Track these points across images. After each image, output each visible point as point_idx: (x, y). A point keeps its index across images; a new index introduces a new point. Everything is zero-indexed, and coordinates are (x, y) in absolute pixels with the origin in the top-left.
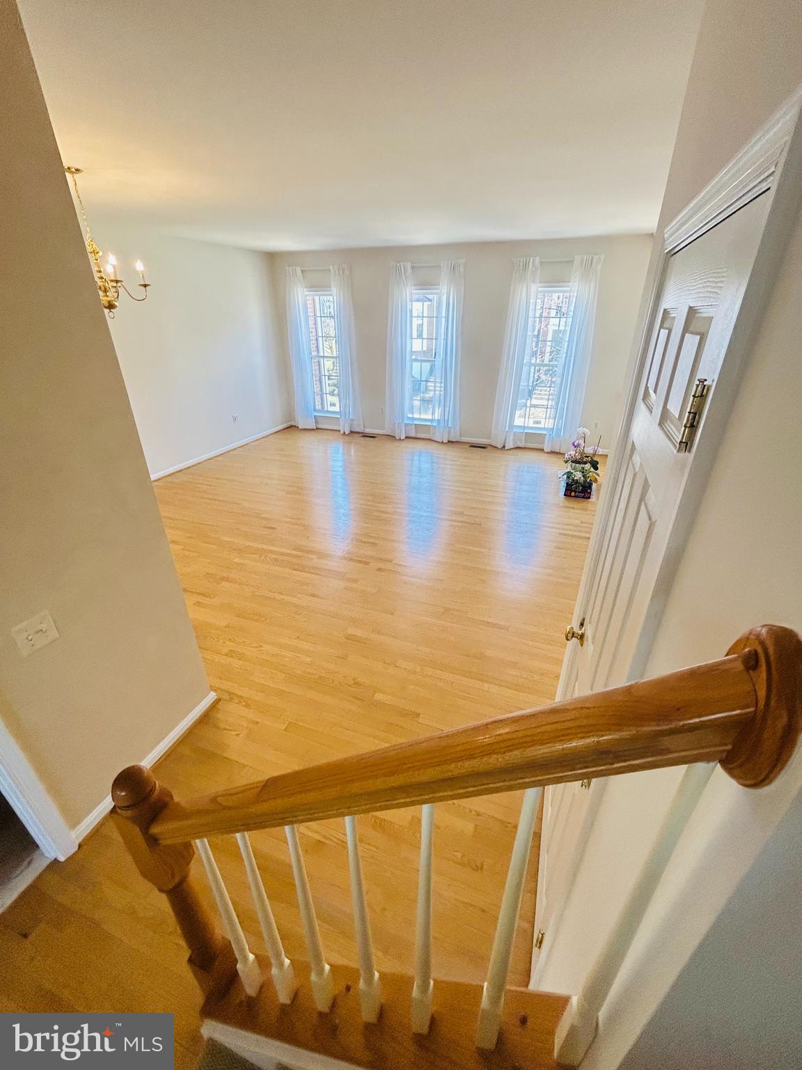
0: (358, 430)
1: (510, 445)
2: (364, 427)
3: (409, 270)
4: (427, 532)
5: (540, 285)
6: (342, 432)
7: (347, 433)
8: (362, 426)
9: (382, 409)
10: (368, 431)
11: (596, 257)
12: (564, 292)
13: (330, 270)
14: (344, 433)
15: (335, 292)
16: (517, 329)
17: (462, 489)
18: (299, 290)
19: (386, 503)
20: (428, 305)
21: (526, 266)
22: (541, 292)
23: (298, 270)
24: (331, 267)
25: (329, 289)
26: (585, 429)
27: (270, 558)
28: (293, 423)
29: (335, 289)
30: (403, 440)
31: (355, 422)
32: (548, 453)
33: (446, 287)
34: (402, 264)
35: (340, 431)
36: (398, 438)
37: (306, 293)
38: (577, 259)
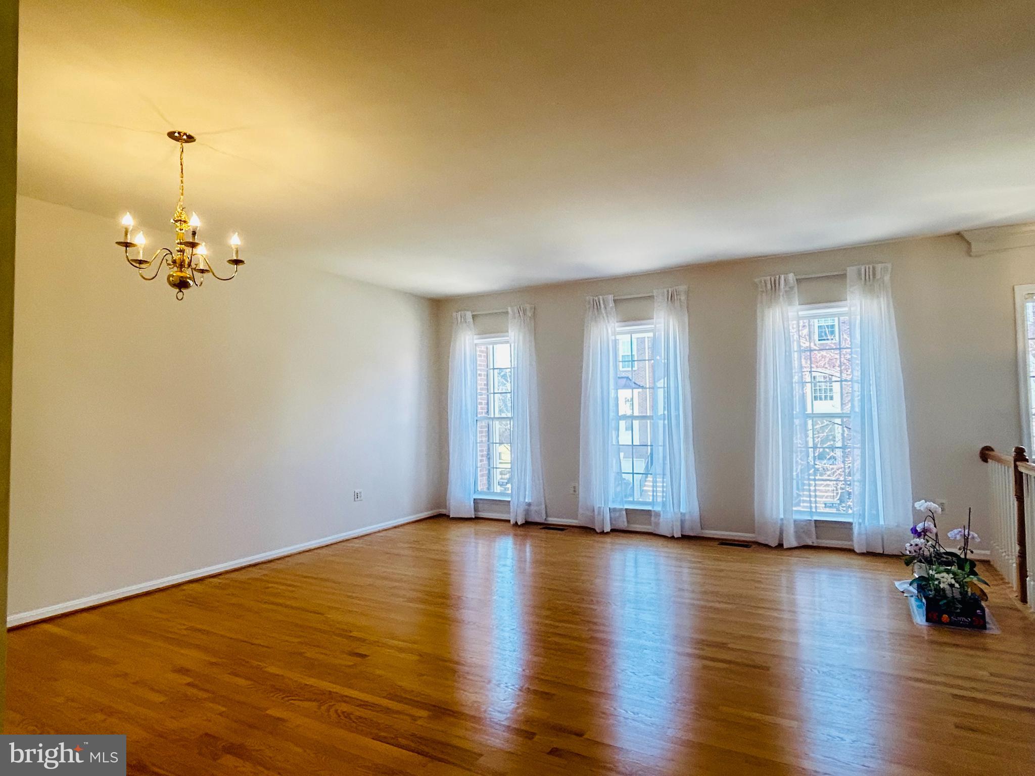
0: (538, 520)
1: (790, 541)
2: (547, 516)
3: (611, 304)
4: (656, 678)
5: (799, 307)
6: (512, 522)
7: (519, 524)
8: (544, 512)
9: (574, 487)
10: (553, 520)
11: (879, 267)
12: (839, 315)
13: (507, 313)
14: (516, 523)
15: (513, 338)
16: (775, 365)
17: (717, 605)
18: (467, 338)
19: (577, 624)
20: (639, 392)
21: (775, 286)
22: (804, 318)
23: (469, 315)
24: (509, 310)
25: (506, 334)
26: (929, 504)
27: (336, 711)
28: (443, 511)
29: (513, 333)
30: (607, 533)
31: (533, 508)
32: (862, 554)
33: (662, 320)
34: (601, 297)
35: (509, 521)
36: (598, 531)
37: (476, 341)
38: (851, 271)
